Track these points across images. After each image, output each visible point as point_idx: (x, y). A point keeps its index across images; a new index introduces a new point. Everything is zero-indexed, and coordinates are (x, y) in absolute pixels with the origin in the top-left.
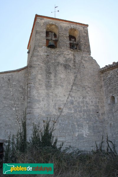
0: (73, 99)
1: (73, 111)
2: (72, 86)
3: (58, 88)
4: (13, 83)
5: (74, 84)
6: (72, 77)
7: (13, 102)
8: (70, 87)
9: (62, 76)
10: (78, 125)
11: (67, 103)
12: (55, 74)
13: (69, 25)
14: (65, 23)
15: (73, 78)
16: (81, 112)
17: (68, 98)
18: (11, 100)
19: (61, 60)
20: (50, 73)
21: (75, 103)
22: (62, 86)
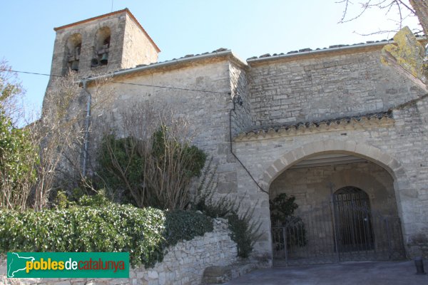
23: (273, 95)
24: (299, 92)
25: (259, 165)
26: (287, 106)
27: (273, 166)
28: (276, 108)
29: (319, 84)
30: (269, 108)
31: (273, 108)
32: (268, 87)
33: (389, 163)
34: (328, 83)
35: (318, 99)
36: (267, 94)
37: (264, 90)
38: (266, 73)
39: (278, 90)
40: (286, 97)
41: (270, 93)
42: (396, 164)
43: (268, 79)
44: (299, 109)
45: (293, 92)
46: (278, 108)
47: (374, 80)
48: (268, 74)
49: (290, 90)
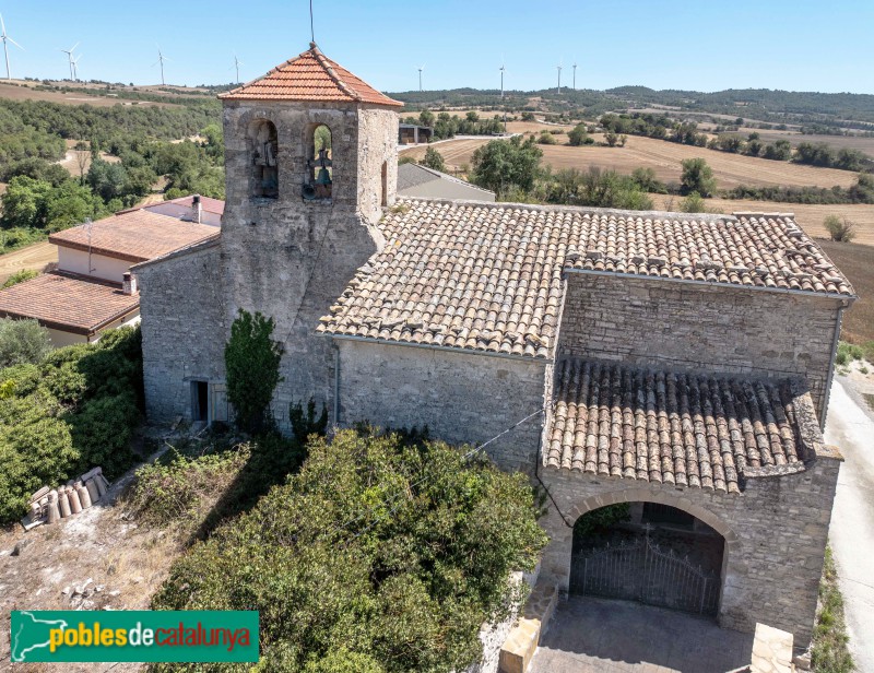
0: (306, 325)
1: (305, 351)
2: (304, 298)
3: (275, 303)
4: (214, 272)
5: (308, 294)
6: (304, 276)
7: (217, 311)
8: (298, 301)
9: (284, 276)
10: (316, 378)
11: (295, 334)
12: (270, 271)
13: (303, 112)
14: (292, 106)
15: (306, 280)
16: (323, 353)
17: (295, 323)
18: (214, 307)
19: (281, 234)
20: (260, 270)
21: (309, 334)
22: (284, 299)
23: (595, 320)
24: (635, 325)
25: (568, 498)
26: (613, 340)
27: (585, 502)
28: (596, 338)
29: (667, 321)
30: (587, 336)
31: (592, 338)
32: (590, 305)
33: (726, 534)
34: (680, 322)
35: (660, 341)
36: (587, 315)
37: (583, 308)
38: (590, 285)
39: (605, 315)
40: (614, 326)
41: (592, 316)
42: (732, 536)
43: (593, 296)
44: (630, 347)
45: (626, 323)
46: (600, 338)
47: (749, 334)
48: (594, 287)
49: (621, 319)
